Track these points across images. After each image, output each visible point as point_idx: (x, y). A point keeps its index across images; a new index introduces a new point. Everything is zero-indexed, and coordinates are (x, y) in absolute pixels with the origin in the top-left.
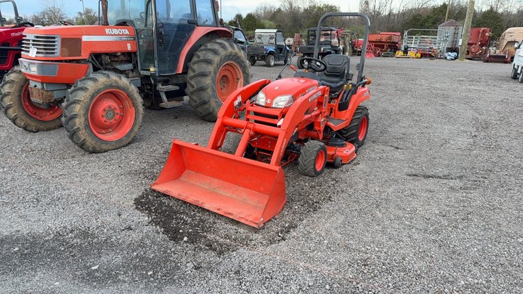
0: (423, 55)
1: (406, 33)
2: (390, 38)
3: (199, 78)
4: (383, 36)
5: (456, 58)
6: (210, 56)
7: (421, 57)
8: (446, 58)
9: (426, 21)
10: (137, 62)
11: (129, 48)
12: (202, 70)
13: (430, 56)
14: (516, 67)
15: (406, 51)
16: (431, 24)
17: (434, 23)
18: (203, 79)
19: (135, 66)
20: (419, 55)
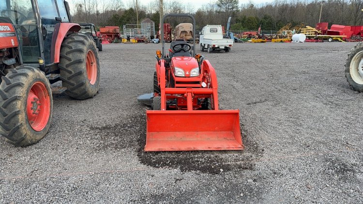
0: (139, 41)
1: (124, 27)
2: (115, 30)
3: (76, 65)
4: (110, 29)
5: (159, 42)
6: (80, 46)
7: (138, 42)
8: (153, 42)
9: (122, 19)
10: (18, 56)
11: (13, 43)
12: (78, 58)
13: (143, 41)
14: (203, 45)
15: (128, 39)
16: (126, 21)
17: (128, 20)
18: (79, 65)
19: (17, 60)
20: (137, 41)
